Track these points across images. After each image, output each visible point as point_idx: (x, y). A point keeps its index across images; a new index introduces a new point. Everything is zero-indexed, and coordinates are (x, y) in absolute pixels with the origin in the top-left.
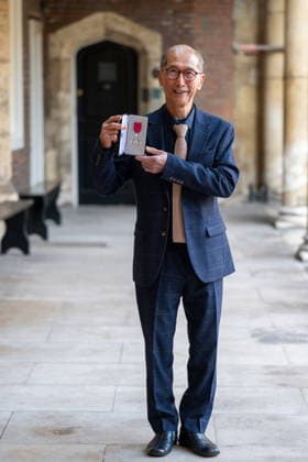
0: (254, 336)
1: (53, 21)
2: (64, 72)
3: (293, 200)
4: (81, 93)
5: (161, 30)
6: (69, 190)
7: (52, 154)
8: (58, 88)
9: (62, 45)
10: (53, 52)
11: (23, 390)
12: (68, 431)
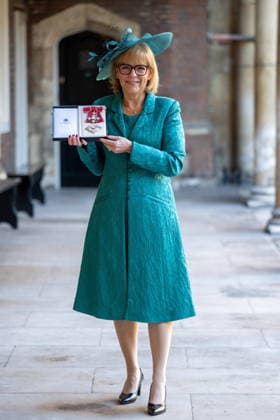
0: (223, 292)
1: (36, 12)
2: (47, 60)
3: (264, 181)
4: (63, 80)
5: (140, 21)
6: (52, 173)
7: (35, 139)
8: (41, 76)
9: (45, 35)
10: (37, 42)
11: (22, 331)
12: (63, 359)
